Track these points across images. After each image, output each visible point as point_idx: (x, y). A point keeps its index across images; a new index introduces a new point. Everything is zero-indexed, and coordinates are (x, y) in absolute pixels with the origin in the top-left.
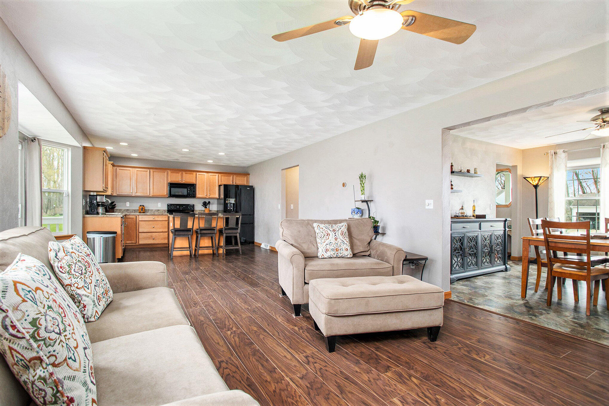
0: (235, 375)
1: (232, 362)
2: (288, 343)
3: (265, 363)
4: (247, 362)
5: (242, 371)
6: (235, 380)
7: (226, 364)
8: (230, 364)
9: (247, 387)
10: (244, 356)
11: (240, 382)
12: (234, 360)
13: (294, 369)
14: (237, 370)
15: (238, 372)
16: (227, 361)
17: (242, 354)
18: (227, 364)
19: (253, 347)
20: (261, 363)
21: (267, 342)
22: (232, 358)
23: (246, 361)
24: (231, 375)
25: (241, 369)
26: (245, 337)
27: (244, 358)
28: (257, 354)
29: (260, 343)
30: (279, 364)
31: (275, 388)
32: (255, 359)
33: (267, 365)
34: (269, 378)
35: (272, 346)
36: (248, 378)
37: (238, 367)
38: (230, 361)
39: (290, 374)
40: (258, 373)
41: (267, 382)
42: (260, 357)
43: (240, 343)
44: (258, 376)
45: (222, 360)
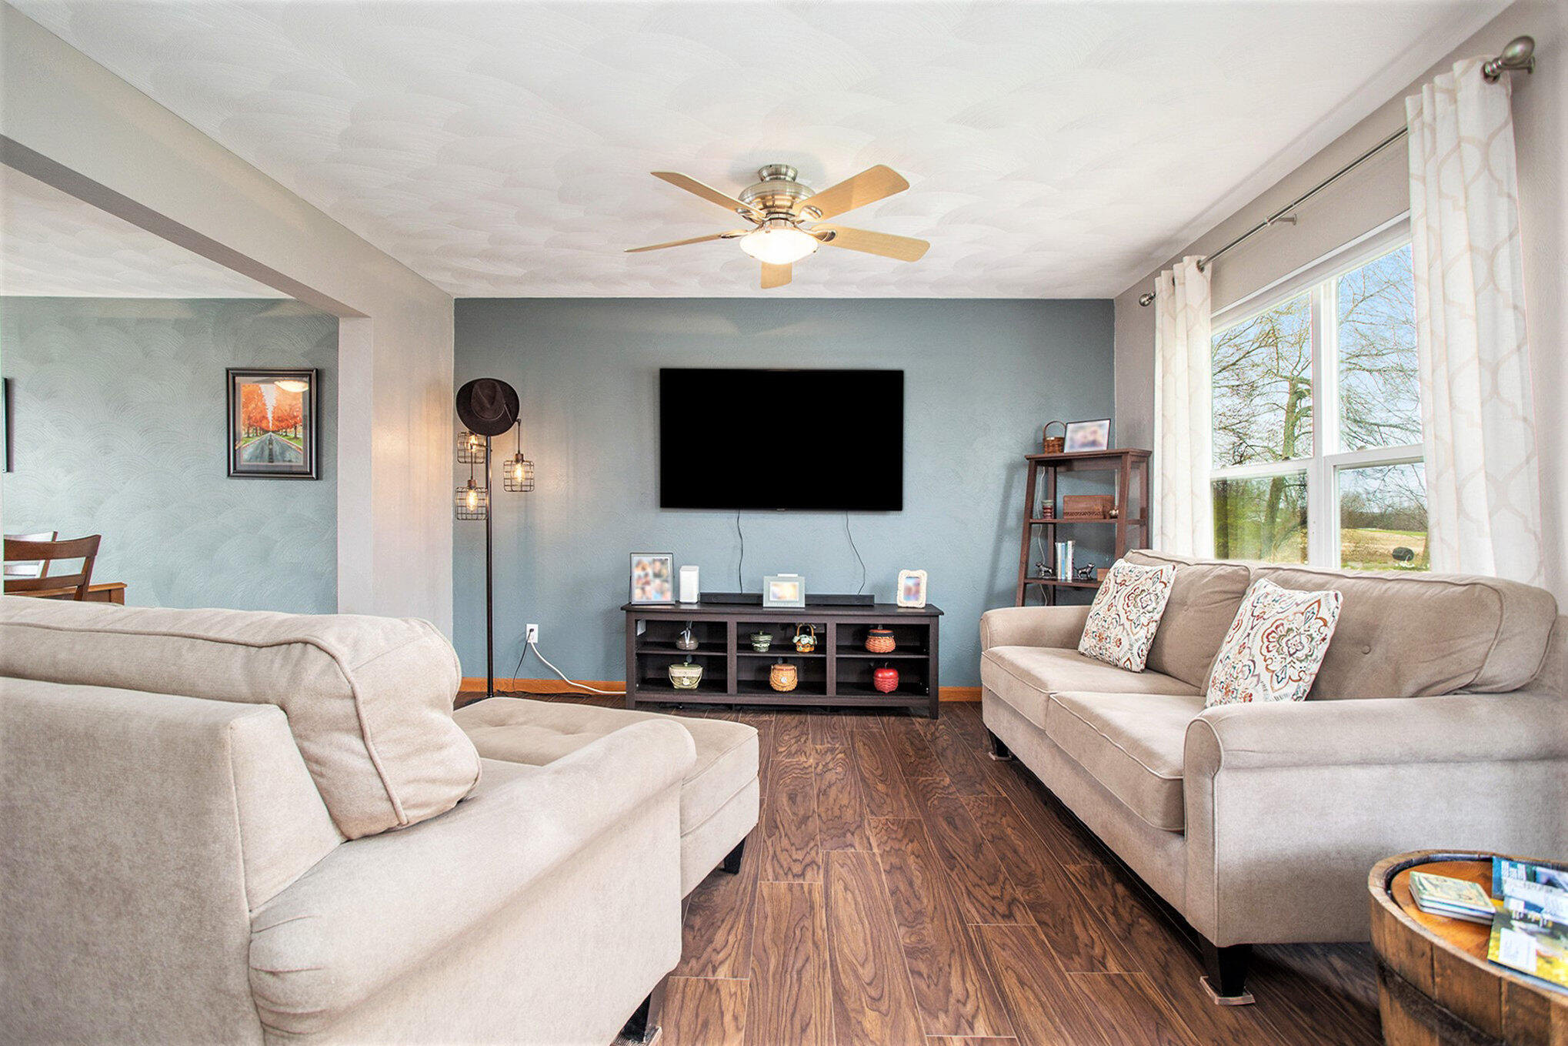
0: (977, 880)
1: (981, 910)
2: (807, 923)
3: (902, 888)
4: (943, 899)
5: (960, 884)
6: (977, 872)
7: (996, 907)
8: (987, 905)
9: (956, 856)
10: (948, 916)
11: (968, 867)
12: (975, 914)
13: (849, 862)
14: (971, 888)
15: (969, 884)
16: (993, 915)
17: (950, 922)
18: (993, 908)
19: (912, 939)
20: (913, 889)
21: (862, 944)
22: (979, 920)
23: (945, 903)
24: (984, 882)
25: (963, 888)
26: (924, 987)
27: (948, 914)
28: (910, 914)
29: (884, 948)
30: (873, 877)
31: (908, 844)
32: (921, 903)
33: (901, 883)
34: (911, 860)
35: (860, 927)
36: (952, 870)
37: (968, 895)
38: (986, 912)
39: (866, 856)
40: (928, 873)
41: (917, 854)
42: (908, 903)
43: (950, 966)
44: (930, 867)
45: (1006, 920)
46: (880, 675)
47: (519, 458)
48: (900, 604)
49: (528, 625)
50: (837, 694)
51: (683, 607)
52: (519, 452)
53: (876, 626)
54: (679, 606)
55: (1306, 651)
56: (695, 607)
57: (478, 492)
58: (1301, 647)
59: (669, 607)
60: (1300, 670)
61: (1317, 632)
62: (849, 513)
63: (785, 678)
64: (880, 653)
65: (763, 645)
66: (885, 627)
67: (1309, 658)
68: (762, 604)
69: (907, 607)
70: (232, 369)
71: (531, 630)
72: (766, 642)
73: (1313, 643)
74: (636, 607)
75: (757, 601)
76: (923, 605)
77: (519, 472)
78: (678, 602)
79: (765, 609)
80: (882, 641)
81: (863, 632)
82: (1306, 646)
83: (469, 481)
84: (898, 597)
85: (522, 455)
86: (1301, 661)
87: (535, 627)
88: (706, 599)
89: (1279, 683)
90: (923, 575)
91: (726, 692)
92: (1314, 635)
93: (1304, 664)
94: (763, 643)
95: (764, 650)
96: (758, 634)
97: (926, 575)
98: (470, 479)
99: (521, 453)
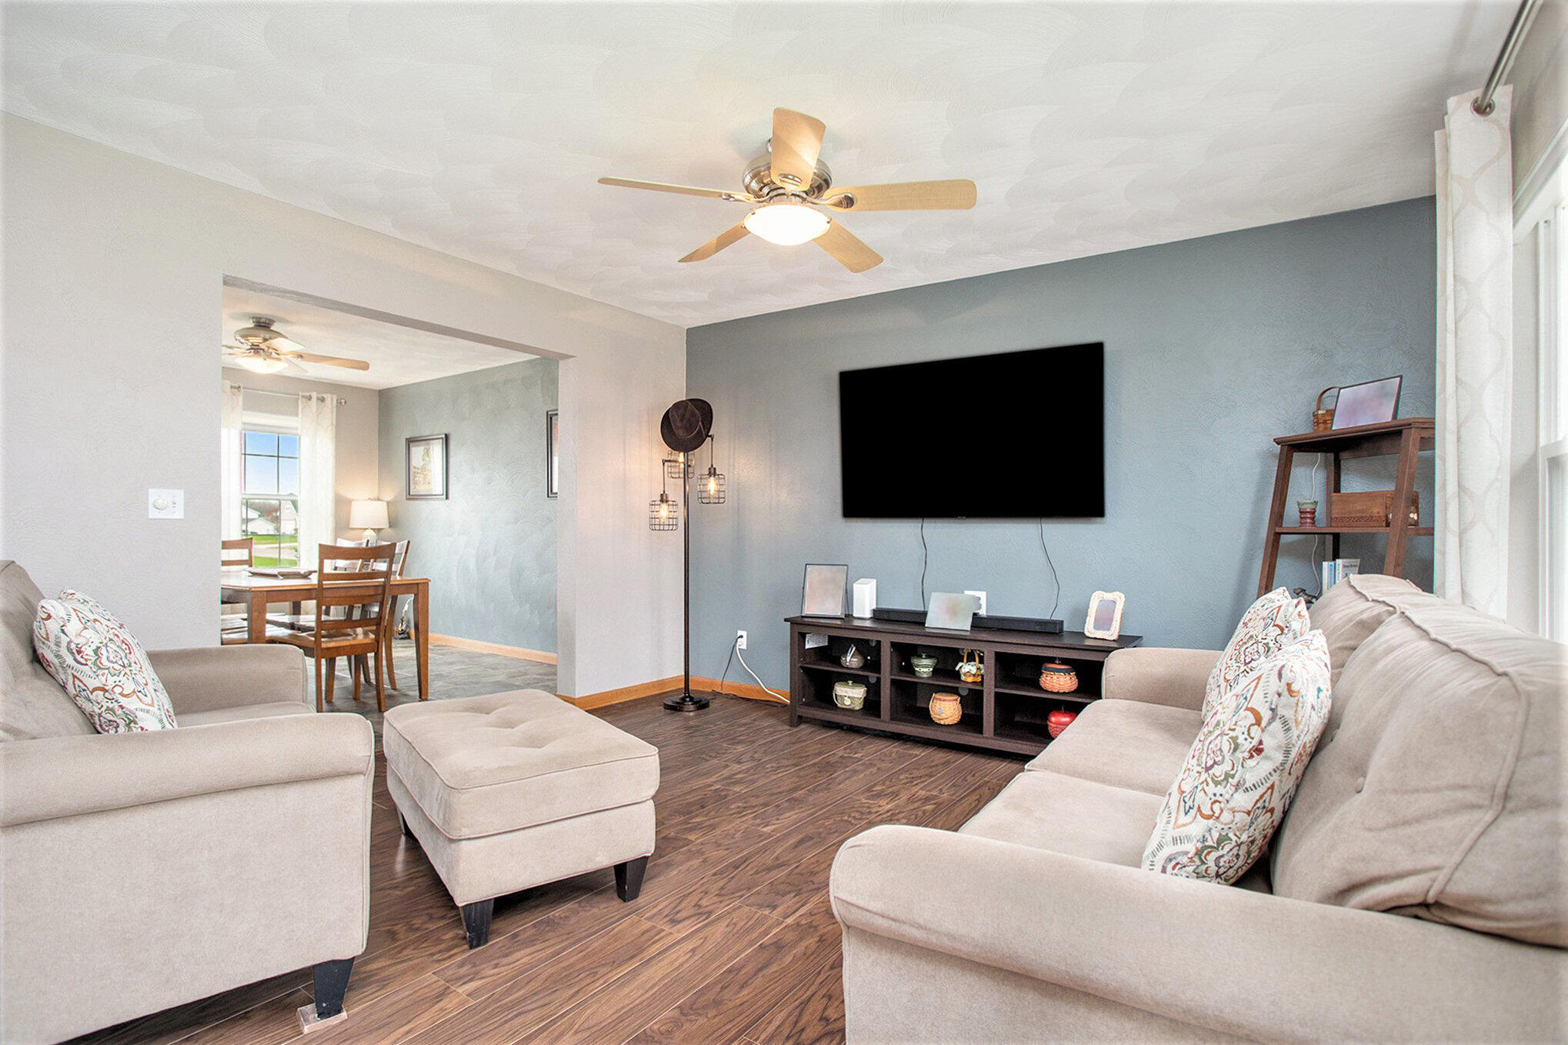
46: (1053, 719)
47: (712, 472)
48: (1087, 634)
49: (739, 631)
50: (995, 735)
51: (856, 623)
52: (712, 466)
53: (1052, 660)
54: (849, 621)
55: (1226, 767)
56: (868, 624)
57: (669, 505)
58: (1220, 758)
59: (839, 622)
60: (1214, 798)
61: (1246, 736)
62: (1043, 520)
63: (946, 709)
64: (1052, 693)
65: (922, 670)
66: (1064, 661)
67: (1230, 780)
68: (924, 624)
69: (1095, 638)
70: (550, 411)
71: (741, 637)
72: (926, 666)
73: (1239, 755)
74: (806, 620)
75: (917, 619)
76: (1115, 637)
77: (712, 485)
78: (849, 616)
79: (927, 630)
80: (1055, 677)
81: (1036, 665)
82: (1227, 756)
83: (662, 495)
84: (1086, 625)
85: (715, 469)
86: (1217, 783)
87: (744, 633)
88: (879, 615)
89: (1186, 814)
90: (1119, 599)
91: (880, 717)
92: (1240, 740)
93: (1220, 789)
94: (924, 667)
95: (925, 676)
96: (920, 656)
97: (1123, 599)
98: (662, 493)
99: (714, 466)
